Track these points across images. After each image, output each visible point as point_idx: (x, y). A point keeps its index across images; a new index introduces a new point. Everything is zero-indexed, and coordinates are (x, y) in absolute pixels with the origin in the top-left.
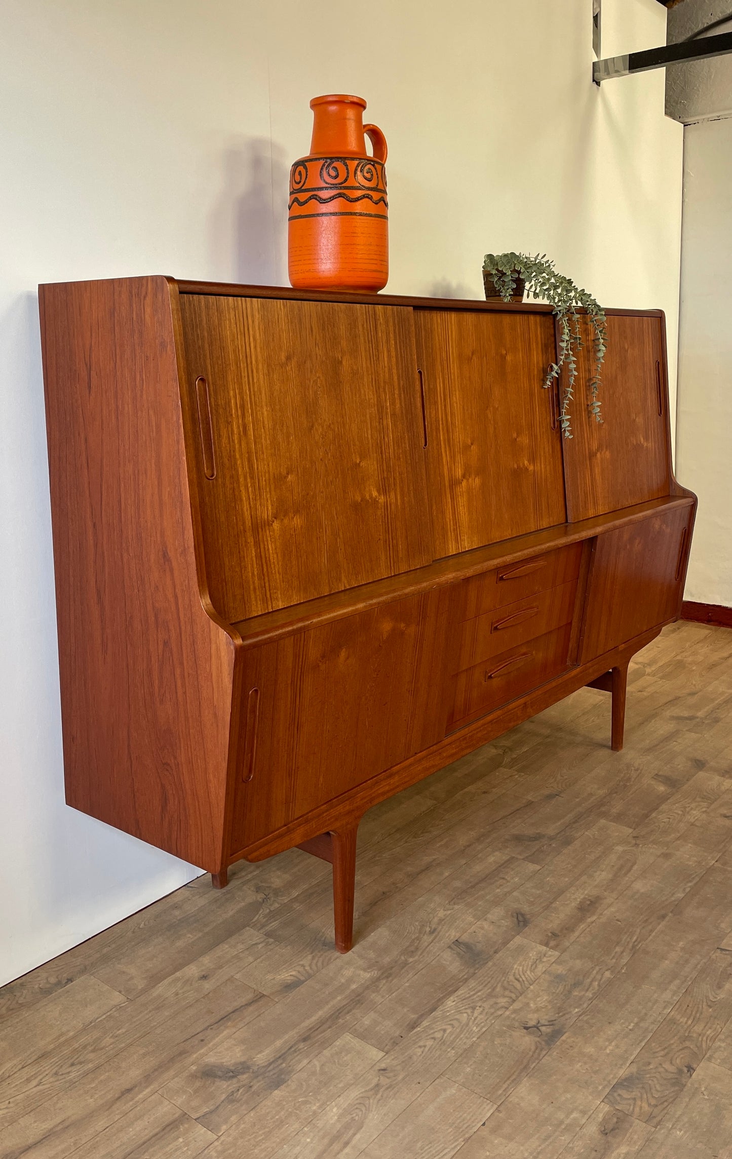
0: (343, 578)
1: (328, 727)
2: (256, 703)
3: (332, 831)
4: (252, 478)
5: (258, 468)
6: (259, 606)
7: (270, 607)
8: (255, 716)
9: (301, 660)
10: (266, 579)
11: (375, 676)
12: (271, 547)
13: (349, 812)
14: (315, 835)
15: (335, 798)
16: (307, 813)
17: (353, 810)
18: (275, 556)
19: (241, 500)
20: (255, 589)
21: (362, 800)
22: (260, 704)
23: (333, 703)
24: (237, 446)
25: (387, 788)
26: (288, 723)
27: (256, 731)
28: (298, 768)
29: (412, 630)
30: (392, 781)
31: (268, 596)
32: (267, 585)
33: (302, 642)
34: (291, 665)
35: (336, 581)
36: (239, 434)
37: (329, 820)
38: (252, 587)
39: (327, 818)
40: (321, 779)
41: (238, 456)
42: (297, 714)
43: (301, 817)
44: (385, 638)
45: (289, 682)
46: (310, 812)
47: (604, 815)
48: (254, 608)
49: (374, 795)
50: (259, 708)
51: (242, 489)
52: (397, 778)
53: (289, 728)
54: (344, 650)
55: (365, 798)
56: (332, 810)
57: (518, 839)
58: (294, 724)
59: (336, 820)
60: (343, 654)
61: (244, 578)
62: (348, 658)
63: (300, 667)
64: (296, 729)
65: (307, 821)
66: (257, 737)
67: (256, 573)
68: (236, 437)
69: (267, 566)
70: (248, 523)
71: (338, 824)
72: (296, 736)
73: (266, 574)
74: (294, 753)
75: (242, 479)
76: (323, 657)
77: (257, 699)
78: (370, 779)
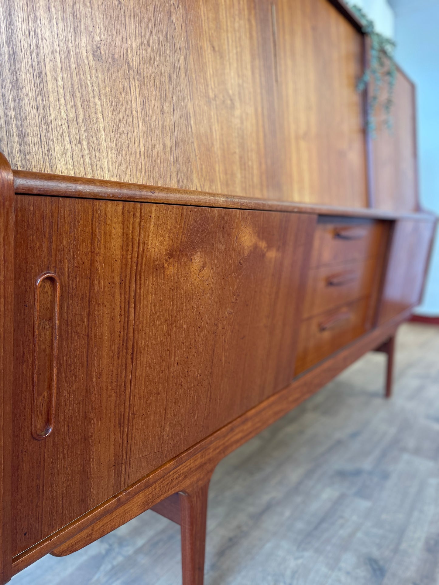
0: (195, 180)
1: (177, 358)
2: (53, 302)
3: (181, 491)
8: (53, 328)
9: (136, 249)
11: (233, 301)
13: (201, 466)
14: (159, 500)
15: (185, 451)
16: (148, 475)
17: (205, 463)
21: (215, 450)
22: (61, 307)
23: (184, 326)
25: (240, 435)
26: (117, 346)
27: (55, 353)
28: (134, 414)
29: (272, 254)
30: (245, 427)
33: (138, 220)
34: (118, 252)
35: (187, 179)
37: (177, 478)
39: (175, 477)
40: (167, 429)
42: (131, 334)
43: (139, 481)
44: (246, 255)
45: (117, 279)
46: (151, 473)
47: (404, 450)
49: (227, 444)
50: (61, 314)
52: (249, 424)
53: (119, 353)
54: (199, 254)
55: (218, 448)
56: (180, 467)
57: (342, 475)
58: (127, 348)
59: (185, 477)
60: (198, 259)
62: (203, 267)
63: (135, 260)
64: (129, 357)
65: (148, 486)
66: (60, 364)
71: (188, 482)
72: (129, 366)
74: (128, 392)
76: (171, 254)
77: (54, 296)
78: (224, 426)
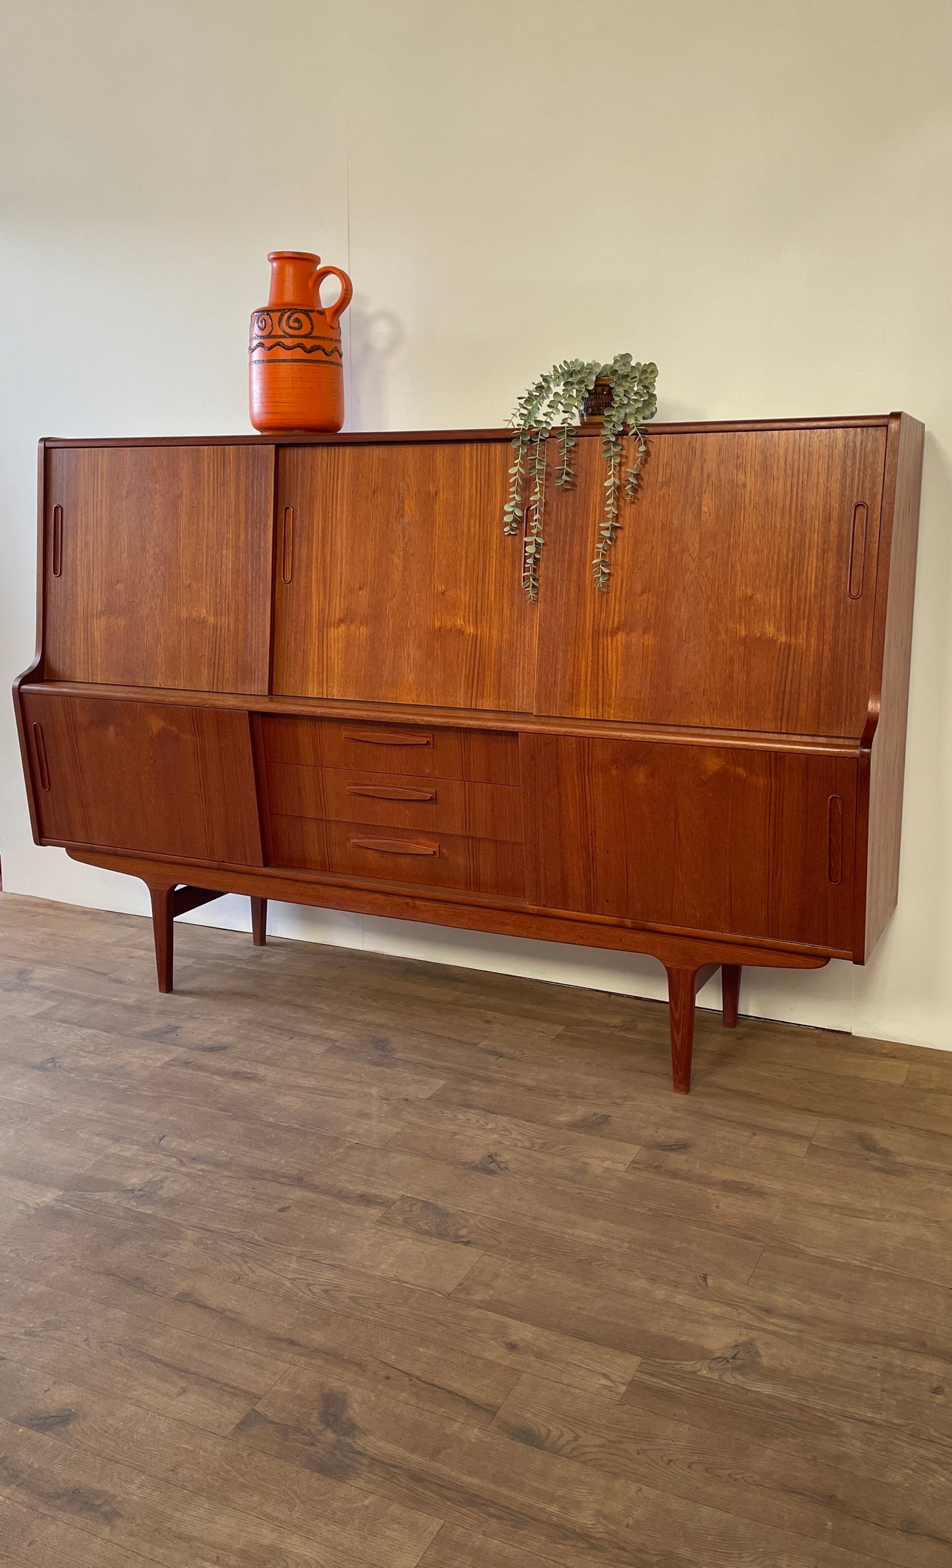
4: (88, 581)
5: (93, 574)
6: (82, 675)
7: (90, 679)
10: (90, 657)
12: (97, 635)
18: (99, 642)
19: (77, 595)
20: (80, 661)
24: (79, 556)
31: (90, 671)
32: (90, 662)
36: (82, 548)
38: (78, 660)
41: (78, 563)
48: (78, 675)
51: (79, 587)
61: (72, 651)
67: (82, 651)
68: (79, 549)
69: (91, 648)
70: (80, 614)
73: (90, 654)
75: (79, 581)
